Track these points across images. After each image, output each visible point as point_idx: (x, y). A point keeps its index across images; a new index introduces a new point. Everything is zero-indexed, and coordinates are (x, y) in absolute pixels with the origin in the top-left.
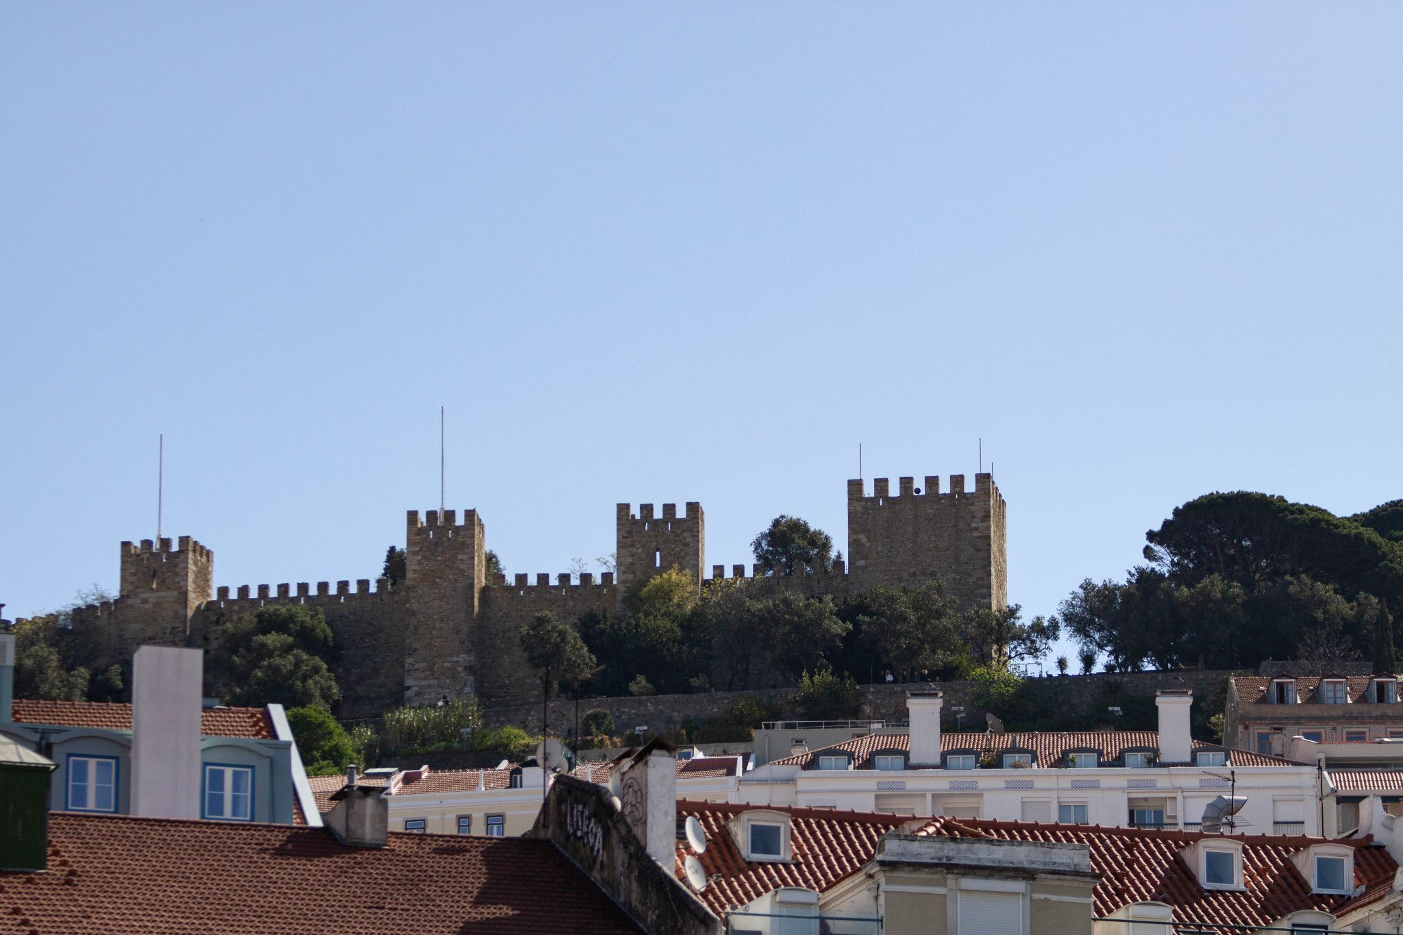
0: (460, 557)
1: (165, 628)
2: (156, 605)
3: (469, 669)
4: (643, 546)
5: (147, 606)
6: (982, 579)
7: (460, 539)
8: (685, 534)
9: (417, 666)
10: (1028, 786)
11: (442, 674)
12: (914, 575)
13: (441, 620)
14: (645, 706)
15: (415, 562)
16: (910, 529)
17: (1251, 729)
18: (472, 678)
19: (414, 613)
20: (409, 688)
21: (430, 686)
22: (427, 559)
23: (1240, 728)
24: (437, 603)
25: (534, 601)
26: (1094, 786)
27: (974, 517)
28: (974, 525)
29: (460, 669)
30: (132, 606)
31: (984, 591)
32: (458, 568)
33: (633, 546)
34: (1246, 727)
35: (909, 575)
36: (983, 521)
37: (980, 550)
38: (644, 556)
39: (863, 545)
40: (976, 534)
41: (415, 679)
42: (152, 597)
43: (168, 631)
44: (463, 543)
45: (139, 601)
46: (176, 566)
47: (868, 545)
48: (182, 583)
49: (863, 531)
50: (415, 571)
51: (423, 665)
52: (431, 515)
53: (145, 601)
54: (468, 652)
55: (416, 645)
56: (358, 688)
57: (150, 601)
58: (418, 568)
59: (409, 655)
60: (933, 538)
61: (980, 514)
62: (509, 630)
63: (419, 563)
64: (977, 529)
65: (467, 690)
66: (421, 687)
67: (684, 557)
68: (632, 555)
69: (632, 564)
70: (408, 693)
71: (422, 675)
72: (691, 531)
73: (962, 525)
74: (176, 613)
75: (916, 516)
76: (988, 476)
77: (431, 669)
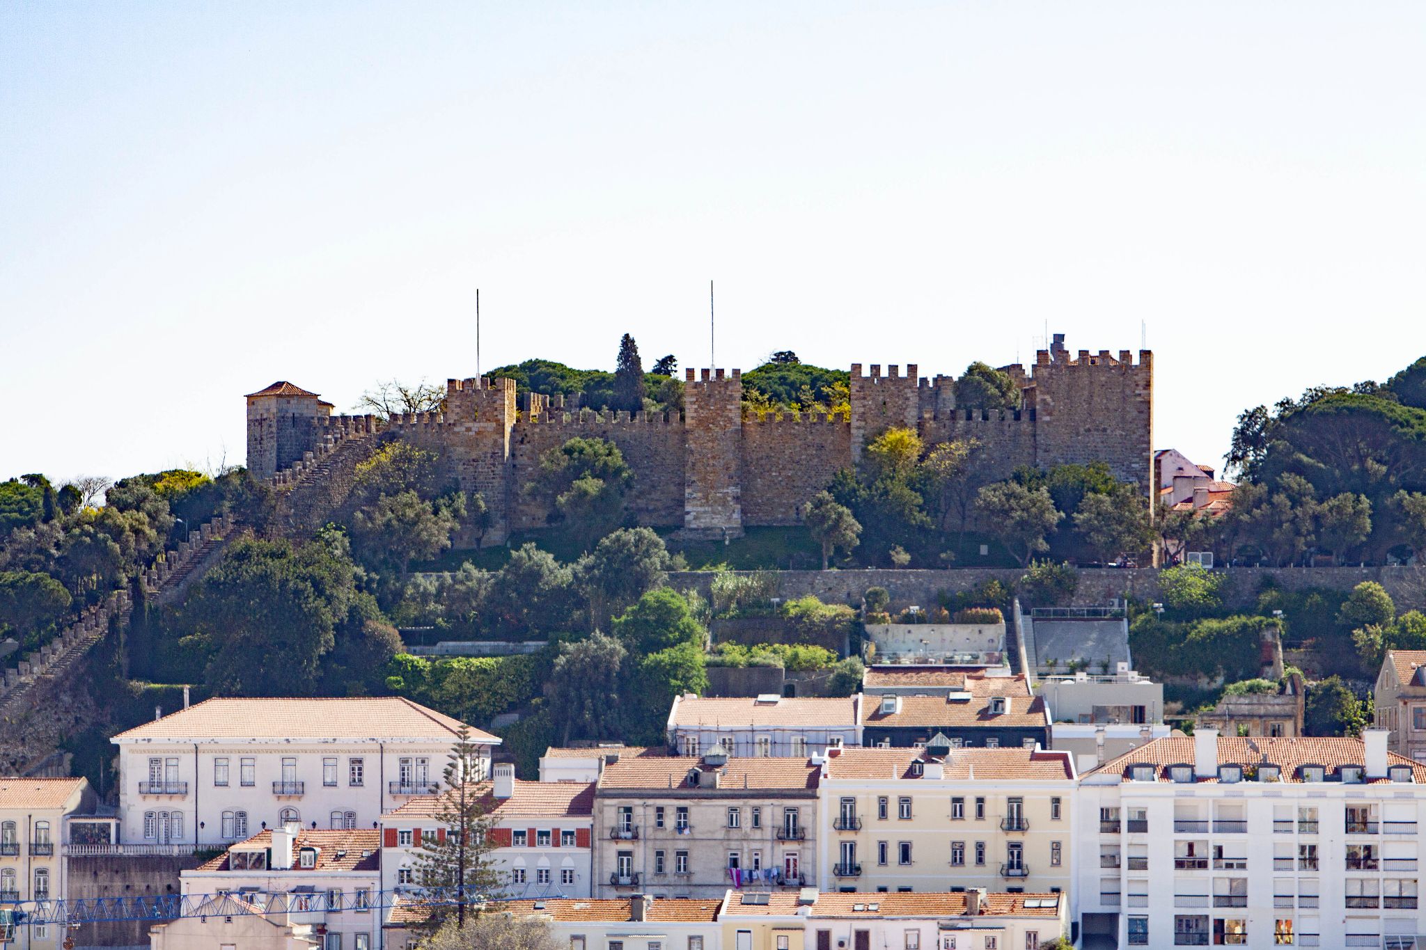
0: (729, 407)
1: (486, 453)
2: (478, 433)
3: (737, 499)
4: (873, 399)
5: (470, 433)
6: (1143, 436)
7: (728, 393)
8: (906, 390)
9: (694, 495)
10: (1277, 795)
11: (715, 502)
12: (1089, 430)
13: (714, 458)
14: (908, 578)
15: (692, 410)
16: (1086, 393)
17: (1409, 704)
18: (739, 506)
19: (692, 452)
20: (688, 513)
21: (705, 512)
22: (702, 408)
23: (1401, 704)
24: (710, 444)
25: (781, 435)
26: (1322, 796)
27: (1137, 385)
28: (1137, 392)
29: (729, 499)
30: (458, 433)
31: (1145, 446)
32: (727, 416)
33: (864, 398)
34: (1405, 703)
35: (1086, 431)
36: (1144, 389)
37: (1142, 412)
38: (873, 407)
39: (1048, 404)
40: (1139, 399)
41: (693, 506)
42: (475, 426)
43: (489, 455)
44: (731, 396)
45: (464, 429)
46: (494, 402)
47: (1052, 404)
48: (499, 417)
49: (1048, 393)
50: (693, 418)
51: (700, 495)
52: (705, 372)
53: (469, 429)
54: (736, 485)
55: (694, 478)
56: (639, 501)
57: (473, 429)
58: (695, 415)
59: (689, 486)
60: (1105, 401)
61: (1142, 383)
62: (762, 458)
63: (696, 411)
64: (1140, 395)
65: (735, 516)
66: (697, 512)
67: (905, 409)
68: (864, 406)
69: (864, 413)
70: (688, 518)
71: (699, 503)
72: (910, 387)
73: (1128, 392)
74: (495, 441)
75: (1091, 382)
76: (1149, 352)
77: (706, 497)
